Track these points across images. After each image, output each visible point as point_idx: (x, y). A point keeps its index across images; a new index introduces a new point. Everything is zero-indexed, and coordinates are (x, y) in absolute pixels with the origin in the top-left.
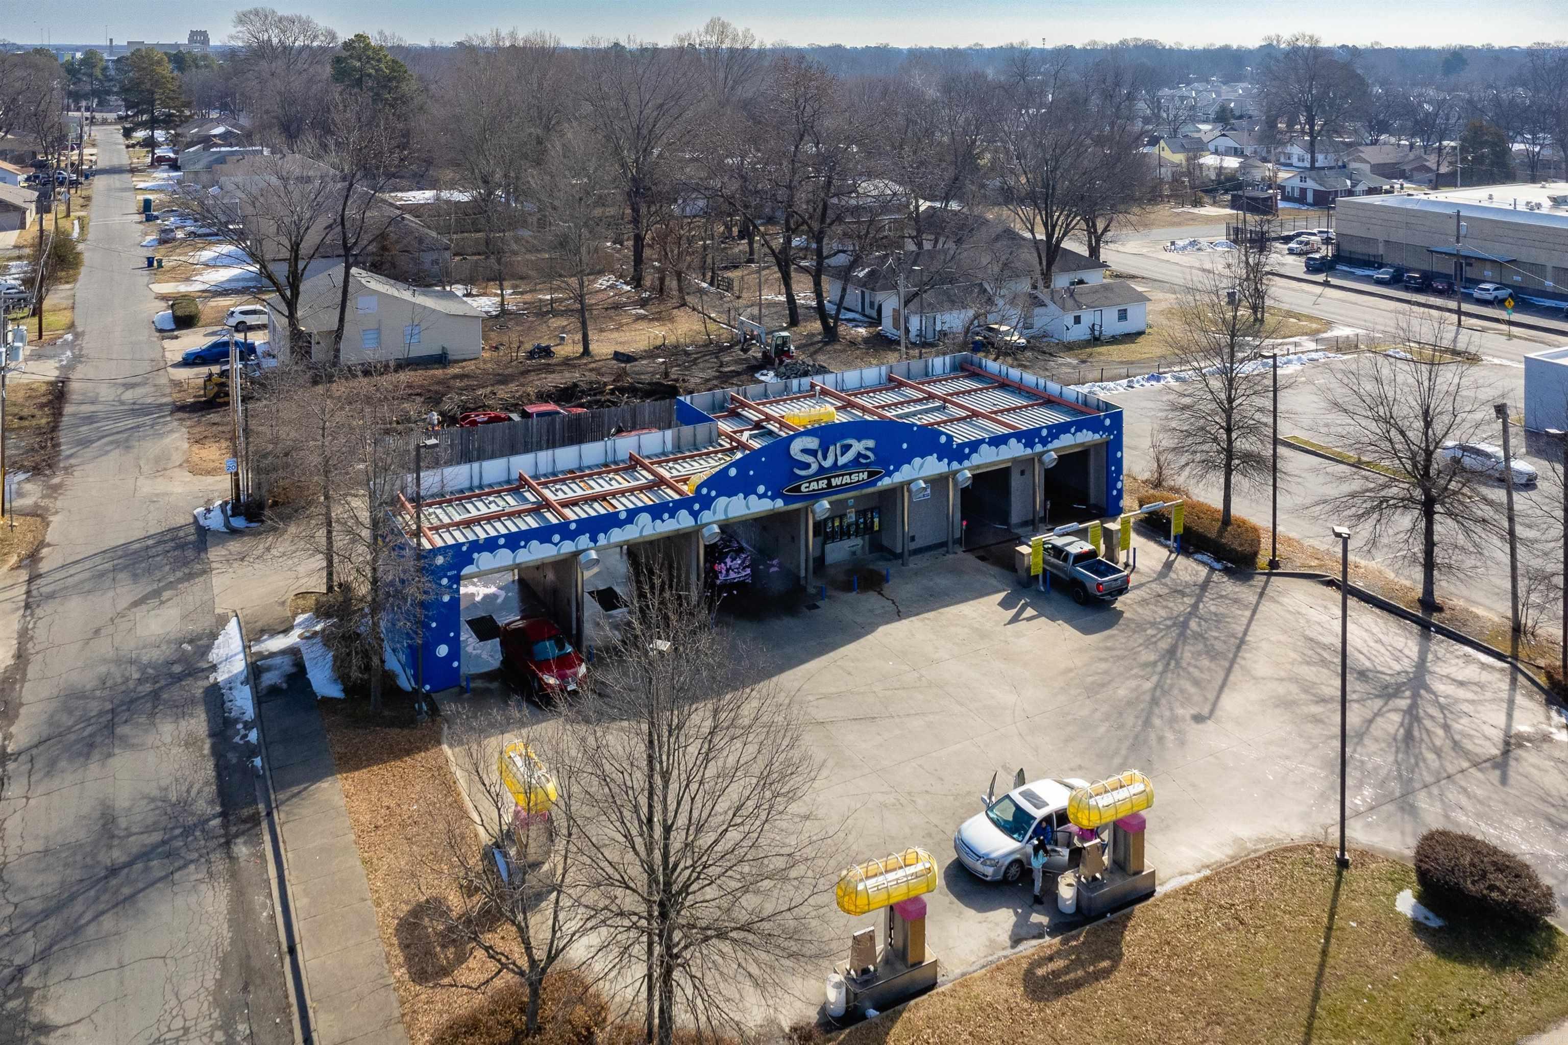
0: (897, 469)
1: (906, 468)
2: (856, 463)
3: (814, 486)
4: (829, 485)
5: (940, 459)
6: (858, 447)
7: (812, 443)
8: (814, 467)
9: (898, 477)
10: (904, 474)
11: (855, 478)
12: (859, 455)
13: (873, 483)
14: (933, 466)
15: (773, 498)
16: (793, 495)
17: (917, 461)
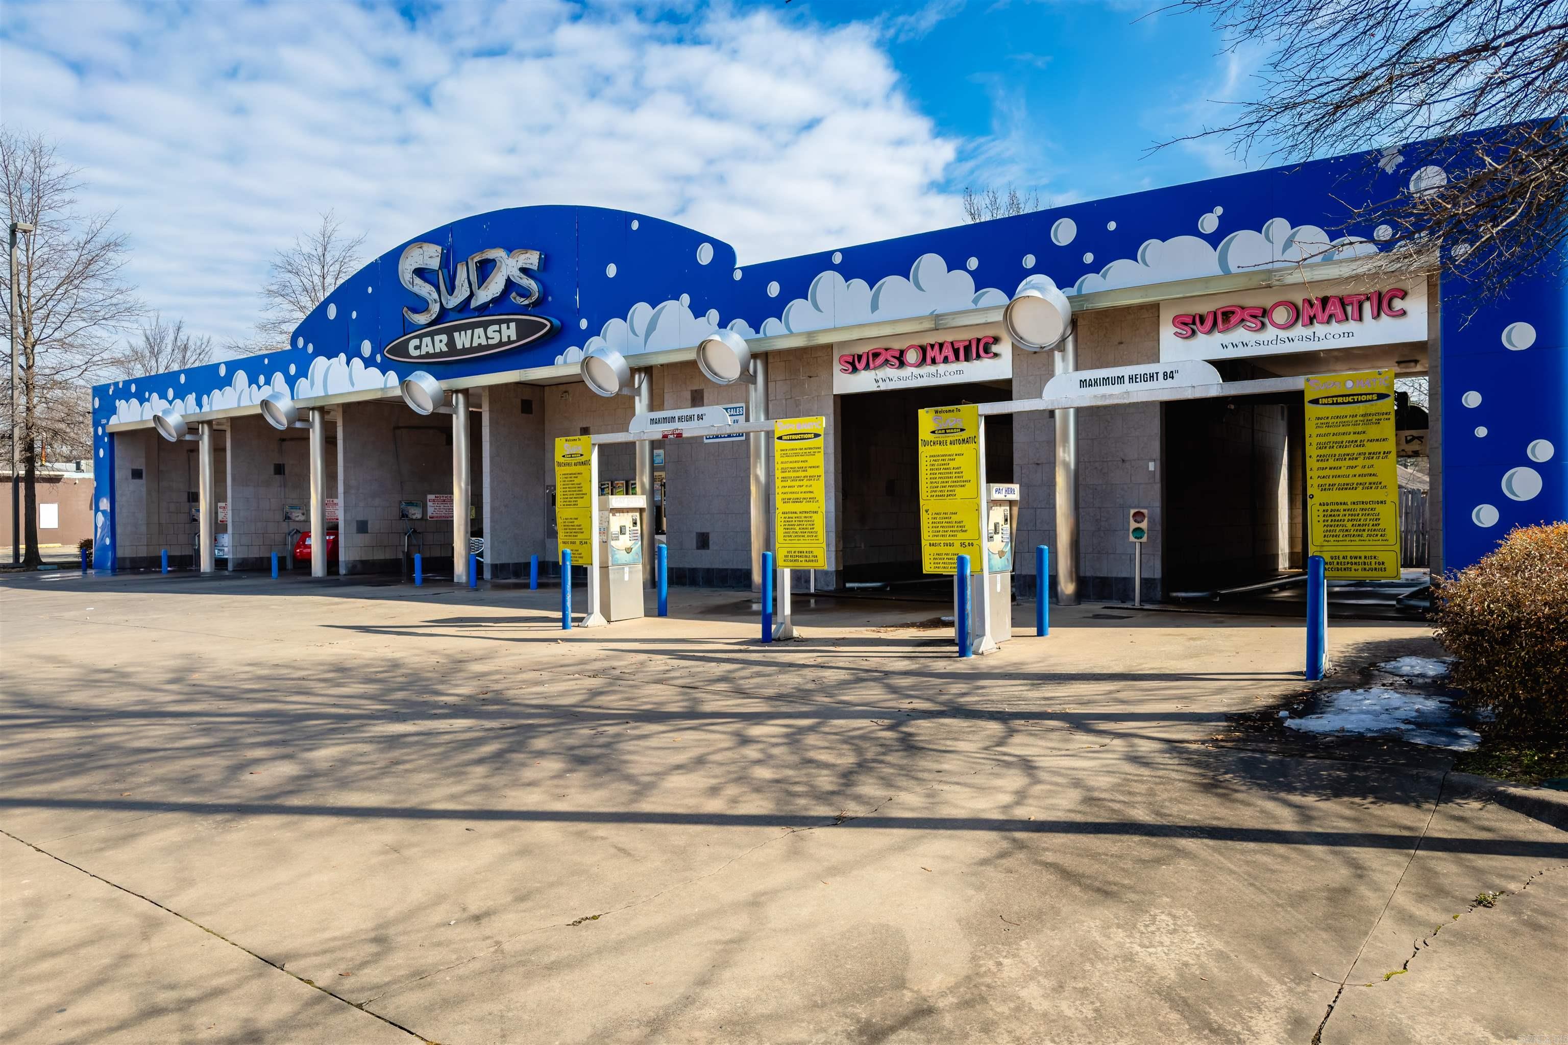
0: (596, 330)
1: (614, 325)
2: (504, 302)
3: (427, 345)
4: (452, 346)
5: (698, 310)
6: (507, 269)
7: (436, 259)
8: (435, 308)
10: (611, 342)
11: (493, 334)
12: (510, 286)
15: (384, 368)
16: (400, 362)
17: (641, 311)
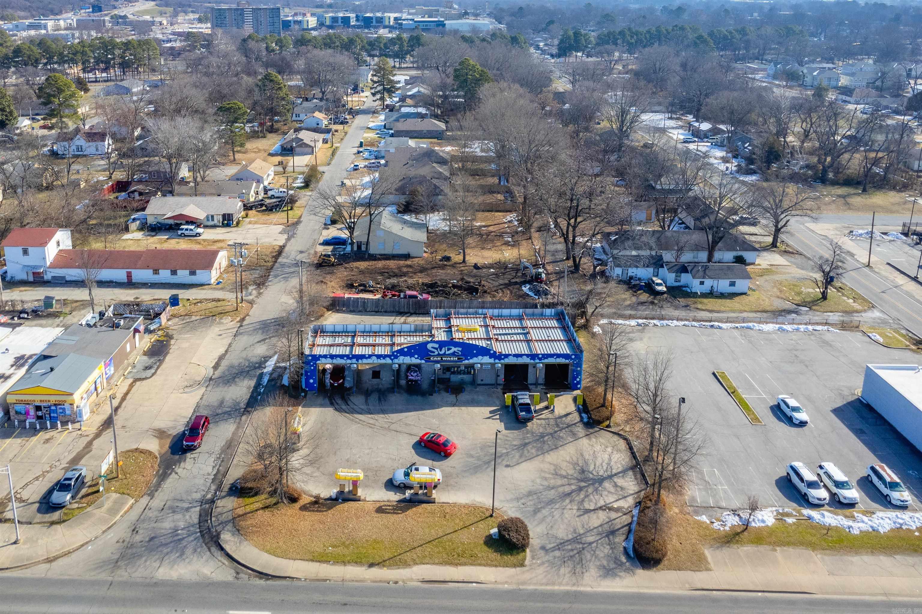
0: (471, 358)
1: (475, 358)
2: (454, 354)
3: (435, 359)
4: (442, 359)
5: (490, 358)
6: (453, 349)
7: (437, 346)
8: (436, 353)
9: (471, 361)
10: (474, 360)
11: (452, 359)
12: (455, 352)
13: (461, 361)
14: (486, 359)
15: (421, 360)
16: (428, 360)
